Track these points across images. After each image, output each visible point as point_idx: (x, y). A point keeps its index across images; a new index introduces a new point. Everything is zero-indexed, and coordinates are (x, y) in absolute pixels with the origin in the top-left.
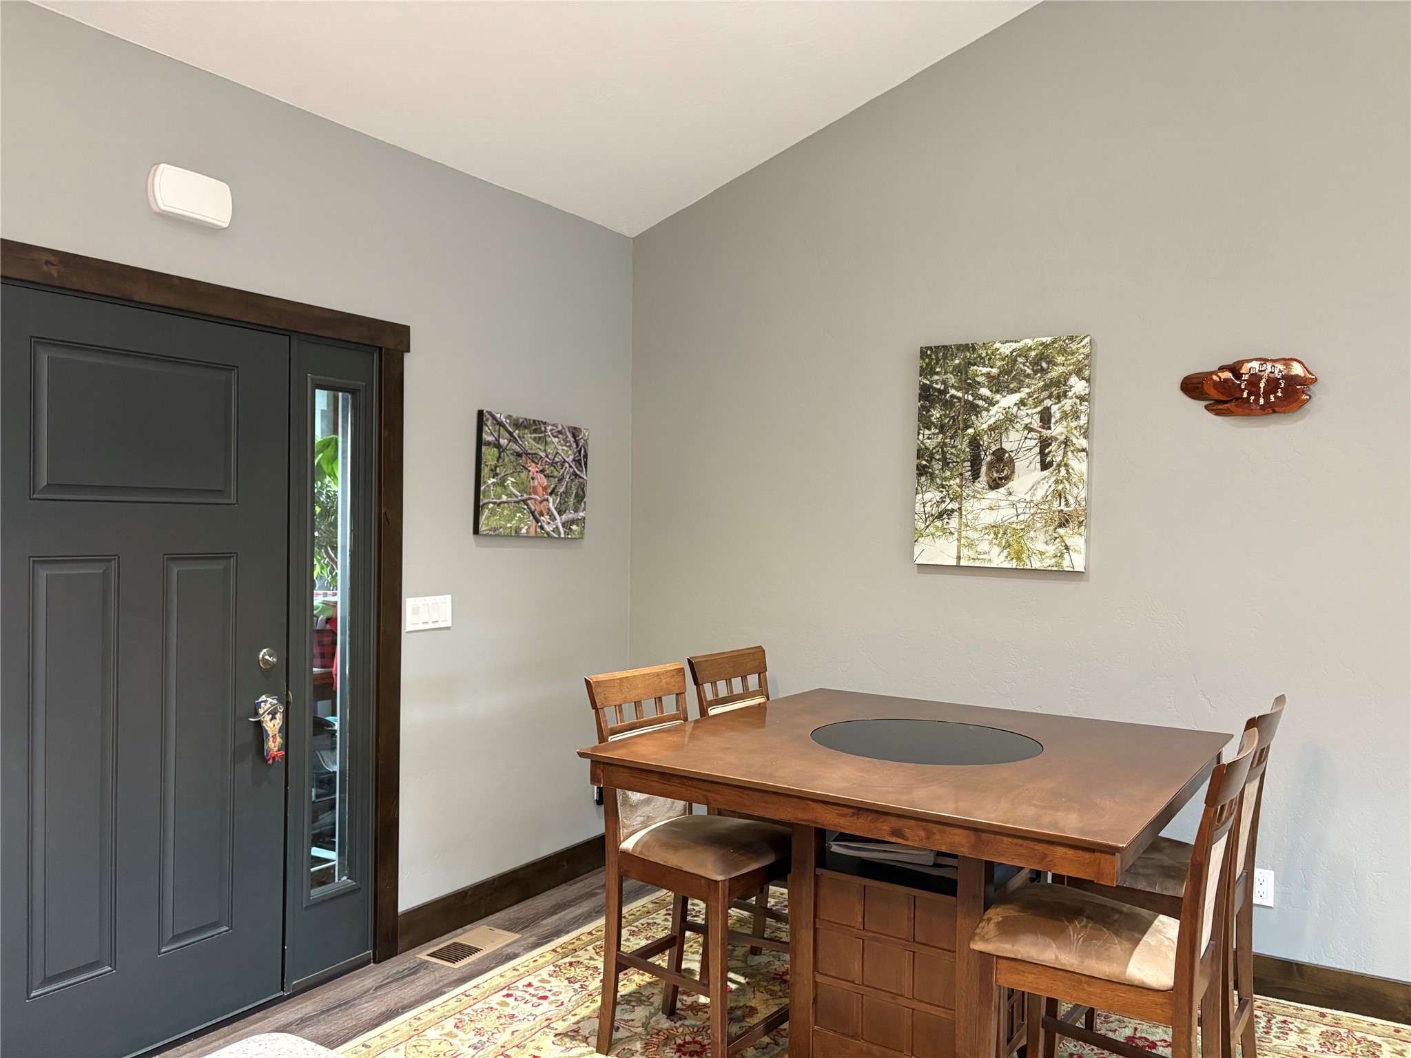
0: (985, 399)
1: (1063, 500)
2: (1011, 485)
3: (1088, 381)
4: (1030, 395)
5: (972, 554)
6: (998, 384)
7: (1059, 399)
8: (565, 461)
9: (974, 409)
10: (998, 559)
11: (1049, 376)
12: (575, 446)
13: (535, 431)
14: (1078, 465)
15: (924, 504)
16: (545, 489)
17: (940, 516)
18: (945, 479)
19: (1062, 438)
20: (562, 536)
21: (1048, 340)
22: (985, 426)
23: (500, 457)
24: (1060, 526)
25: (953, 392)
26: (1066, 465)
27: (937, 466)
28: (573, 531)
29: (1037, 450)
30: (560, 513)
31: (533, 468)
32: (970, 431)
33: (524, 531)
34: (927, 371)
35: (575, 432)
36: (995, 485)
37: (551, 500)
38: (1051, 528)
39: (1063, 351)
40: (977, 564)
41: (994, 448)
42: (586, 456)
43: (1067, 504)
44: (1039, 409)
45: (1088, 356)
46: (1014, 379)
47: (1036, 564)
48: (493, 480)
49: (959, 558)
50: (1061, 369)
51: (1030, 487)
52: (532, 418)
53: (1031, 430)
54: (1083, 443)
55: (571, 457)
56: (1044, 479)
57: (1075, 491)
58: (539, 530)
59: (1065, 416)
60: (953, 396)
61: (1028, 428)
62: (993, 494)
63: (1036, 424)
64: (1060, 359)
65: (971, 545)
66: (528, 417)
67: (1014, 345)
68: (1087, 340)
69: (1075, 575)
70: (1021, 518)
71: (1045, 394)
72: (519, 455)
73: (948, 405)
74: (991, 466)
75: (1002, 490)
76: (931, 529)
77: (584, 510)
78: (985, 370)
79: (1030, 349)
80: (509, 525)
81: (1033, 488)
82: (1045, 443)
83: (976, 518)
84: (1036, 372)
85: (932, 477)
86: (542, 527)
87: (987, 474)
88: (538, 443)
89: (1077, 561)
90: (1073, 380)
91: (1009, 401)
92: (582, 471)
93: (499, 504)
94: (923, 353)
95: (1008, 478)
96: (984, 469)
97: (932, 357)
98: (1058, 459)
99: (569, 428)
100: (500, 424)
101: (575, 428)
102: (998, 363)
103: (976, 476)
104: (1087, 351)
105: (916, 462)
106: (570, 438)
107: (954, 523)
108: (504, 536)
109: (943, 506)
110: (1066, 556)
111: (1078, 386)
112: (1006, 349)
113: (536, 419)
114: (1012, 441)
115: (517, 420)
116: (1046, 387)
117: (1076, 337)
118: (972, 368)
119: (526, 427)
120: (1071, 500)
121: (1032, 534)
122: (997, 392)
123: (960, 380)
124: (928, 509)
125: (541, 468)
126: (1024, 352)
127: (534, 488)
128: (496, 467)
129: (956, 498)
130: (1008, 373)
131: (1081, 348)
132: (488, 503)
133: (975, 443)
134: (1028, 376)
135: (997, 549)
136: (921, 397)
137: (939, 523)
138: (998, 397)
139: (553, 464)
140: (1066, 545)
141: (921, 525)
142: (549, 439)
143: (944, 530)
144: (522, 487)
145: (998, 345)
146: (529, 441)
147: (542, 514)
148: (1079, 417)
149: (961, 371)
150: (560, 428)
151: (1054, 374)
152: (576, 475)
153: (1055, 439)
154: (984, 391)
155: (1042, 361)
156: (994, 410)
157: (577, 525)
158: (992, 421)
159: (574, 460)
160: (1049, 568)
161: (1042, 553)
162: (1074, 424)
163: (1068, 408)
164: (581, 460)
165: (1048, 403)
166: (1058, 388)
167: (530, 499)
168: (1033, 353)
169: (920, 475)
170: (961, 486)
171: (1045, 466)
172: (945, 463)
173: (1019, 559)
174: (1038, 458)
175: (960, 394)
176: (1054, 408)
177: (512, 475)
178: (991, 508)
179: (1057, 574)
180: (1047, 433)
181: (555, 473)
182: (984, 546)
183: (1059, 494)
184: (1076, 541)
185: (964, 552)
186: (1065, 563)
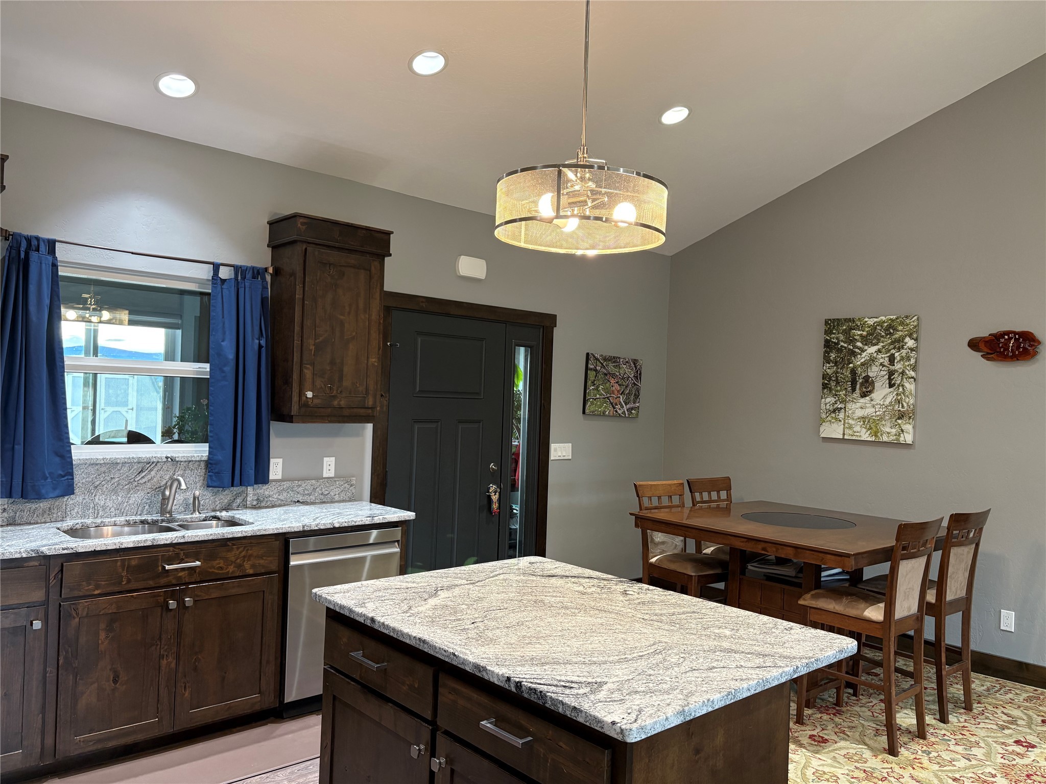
0: (859, 348)
1: (900, 404)
2: (873, 395)
3: (916, 340)
4: (883, 347)
5: (851, 432)
6: (867, 341)
7: (899, 349)
8: (629, 377)
9: (853, 354)
10: (865, 436)
11: (894, 337)
12: (635, 369)
13: (614, 362)
14: (910, 386)
15: (826, 404)
16: (618, 391)
17: (834, 411)
18: (837, 391)
19: (900, 371)
20: (627, 416)
21: (894, 317)
22: (859, 363)
23: (596, 375)
24: (899, 418)
25: (842, 344)
26: (903, 386)
27: (833, 384)
28: (632, 414)
29: (887, 377)
30: (626, 404)
31: (612, 381)
32: (851, 365)
33: (607, 413)
34: (828, 332)
35: (635, 362)
36: (864, 395)
37: (621, 397)
38: (894, 419)
39: (902, 324)
40: (854, 438)
41: (864, 375)
42: (640, 374)
43: (903, 407)
44: (888, 355)
45: (915, 327)
46: (875, 338)
47: (885, 438)
48: (592, 387)
49: (844, 434)
50: (900, 333)
51: (882, 397)
52: (613, 356)
53: (884, 366)
54: (912, 374)
55: (633, 375)
56: (890, 393)
57: (907, 400)
58: (615, 412)
59: (902, 359)
60: (842, 346)
61: (882, 365)
62: (862, 400)
63: (886, 362)
64: (900, 328)
65: (850, 428)
66: (611, 355)
67: (875, 320)
68: (916, 317)
69: (907, 446)
70: (878, 413)
71: (892, 346)
72: (606, 374)
73: (840, 350)
74: (862, 384)
75: (867, 398)
76: (829, 418)
77: (639, 402)
78: (859, 333)
79: (884, 322)
80: (600, 410)
81: (885, 397)
82: (891, 373)
83: (853, 413)
84: (887, 335)
85: (831, 389)
86: (616, 411)
87: (860, 389)
88: (615, 368)
89: (908, 438)
90: (907, 339)
91: (872, 350)
92: (638, 382)
93: (595, 399)
94: (826, 322)
95: (871, 392)
96: (858, 386)
97: (831, 325)
98: (898, 382)
99: (632, 360)
100: (597, 359)
101: (635, 360)
102: (867, 329)
103: (854, 390)
104: (915, 323)
105: (822, 381)
106: (632, 364)
107: (841, 415)
108: (597, 415)
109: (836, 406)
110: (902, 435)
111: (910, 343)
112: (871, 322)
113: (615, 356)
114: (873, 371)
115: (606, 356)
116: (892, 343)
117: (909, 316)
118: (853, 331)
119: (609, 360)
120: (905, 405)
121: (883, 422)
122: (866, 344)
123: (846, 338)
124: (828, 407)
125: (617, 381)
126: (881, 324)
127: (613, 391)
128: (594, 381)
129: (844, 401)
130: (872, 334)
131: (913, 322)
132: (590, 399)
133: (853, 372)
134: (882, 337)
135: (864, 430)
136: (825, 346)
137: (833, 415)
138: (866, 347)
139: (623, 378)
140: (902, 429)
141: (824, 416)
142: (621, 366)
143: (836, 419)
144: (607, 390)
145: (866, 319)
146: (611, 367)
147: (616, 405)
148: (910, 360)
149: (847, 333)
150: (627, 360)
151: (897, 336)
152: (635, 384)
153: (896, 371)
154: (859, 344)
155: (890, 328)
156: (864, 354)
157: (635, 411)
158: (863, 360)
160: (893, 441)
161: (888, 433)
162: (907, 363)
163: (904, 354)
164: (638, 376)
165: (893, 351)
166: (899, 344)
167: (611, 397)
168: (886, 324)
169: (824, 389)
170: (846, 395)
171: (891, 386)
172: (838, 383)
173: (876, 436)
174: (888, 381)
175: (846, 345)
176: (897, 354)
177: (602, 385)
178: (861, 408)
179: (897, 445)
180: (892, 368)
181: (624, 383)
182: (857, 428)
183: (899, 402)
184: (908, 427)
185: (847, 431)
186: (902, 439)
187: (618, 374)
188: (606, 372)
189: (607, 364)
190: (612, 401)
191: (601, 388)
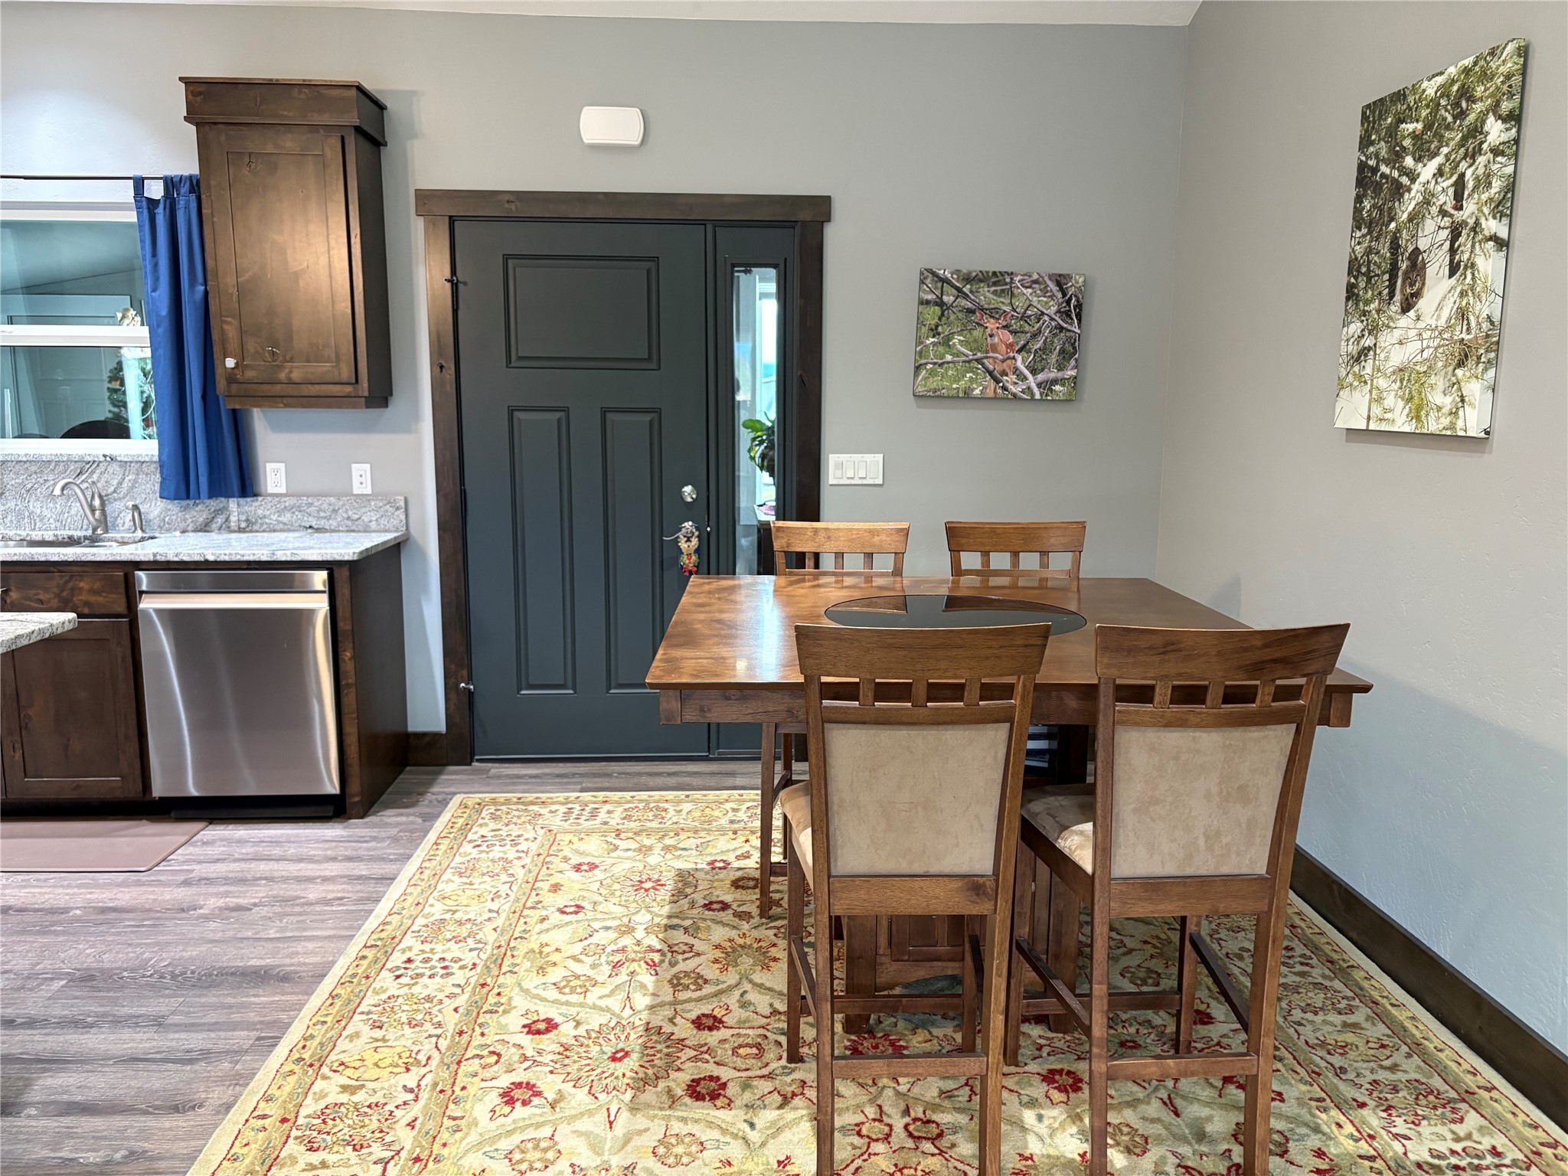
0: (1409, 173)
1: (1465, 322)
3: (1515, 118)
4: (1448, 157)
5: (1379, 412)
6: (1421, 147)
7: (1476, 156)
8: (1043, 313)
9: (1398, 191)
10: (1401, 419)
11: (1467, 122)
12: (1060, 295)
13: (995, 284)
14: (1484, 264)
15: (1347, 340)
16: (1010, 346)
17: (1359, 358)
18: (1367, 302)
19: (1471, 222)
20: (1038, 396)
21: (1468, 62)
22: (1405, 216)
23: (942, 315)
24: (1461, 364)
25: (1383, 168)
26: (1473, 265)
27: (1363, 284)
28: (1055, 393)
29: (1448, 245)
31: (991, 324)
32: (1393, 226)
33: (977, 392)
34: (1365, 143)
35: (1060, 281)
38: (1451, 369)
39: (1483, 76)
40: (1384, 427)
42: (1079, 305)
43: (1469, 329)
44: (1454, 178)
46: (1436, 134)
47: (1433, 424)
48: (932, 340)
49: (1368, 418)
50: (1479, 107)
51: (1434, 309)
52: (991, 270)
53: (1445, 214)
54: (1493, 226)
55: (1054, 309)
56: (1450, 291)
57: (1478, 307)
59: (1477, 184)
60: (1383, 176)
61: (1443, 211)
62: (1404, 321)
63: (1450, 203)
64: (1479, 90)
65: (1379, 400)
66: (984, 269)
67: (1440, 80)
68: (1515, 49)
70: (1426, 354)
71: (1462, 152)
73: (1377, 189)
76: (1350, 378)
77: (1076, 367)
78: (1412, 127)
79: (1453, 82)
80: (954, 386)
81: (1440, 306)
82: (1455, 234)
83: (1387, 359)
84: (1456, 118)
85: (1358, 300)
88: (1000, 296)
89: (1472, 422)
90: (1490, 122)
91: (1429, 171)
92: (1071, 324)
93: (941, 365)
94: (1366, 114)
97: (1372, 118)
98: (1466, 256)
99: (1051, 276)
100: (944, 281)
101: (1060, 275)
102: (1424, 113)
103: (1392, 295)
105: (1345, 280)
106: (1052, 286)
107: (1369, 369)
108: (948, 397)
109: (1362, 343)
110: (1461, 413)
111: (1496, 131)
112: (1430, 88)
113: (997, 270)
114: (1429, 234)
115: (969, 273)
116: (1463, 141)
117: (1498, 47)
118: (1403, 126)
119: (981, 281)
120: (1473, 322)
121: (1433, 379)
122: (1420, 159)
123: (1390, 150)
124: (1351, 348)
126: (1447, 87)
127: (993, 345)
128: (937, 327)
129: (1375, 329)
130: (1431, 126)
132: (926, 364)
133: (1395, 246)
134: (1448, 127)
135: (1401, 404)
136: (1358, 183)
137: (1357, 368)
138: (1420, 167)
139: (1024, 317)
140: (1462, 396)
141: (1343, 373)
142: (1016, 291)
143: (1361, 378)
144: (974, 345)
145: (1424, 84)
146: (986, 295)
147: (1004, 373)
148: (1491, 184)
149: (1392, 134)
150: (1035, 276)
151: (1472, 117)
152: (1061, 329)
153: (1464, 223)
154: (1409, 161)
155: (1463, 97)
156: (1416, 187)
157: (1063, 385)
158: (1411, 207)
159: (1058, 311)
160: (1444, 433)
161: (1439, 409)
162: (1485, 196)
163: (1481, 171)
164: (1074, 308)
165: (1463, 166)
166: (1473, 139)
167: (986, 358)
168: (1455, 88)
169: (1348, 299)
170: (1379, 311)
171: (1452, 270)
172: (1369, 279)
173: (1418, 418)
174: (1448, 258)
175: (1388, 171)
176: (1469, 173)
177: (960, 333)
178: (1401, 343)
179: (1452, 441)
180: (1459, 216)
181: (1027, 328)
182: (1390, 401)
183: (1462, 314)
184: (1474, 389)
185: (1374, 406)
186: (1460, 424)
187: (1008, 309)
188: (970, 305)
189: (974, 289)
190: (991, 367)
191: (956, 340)
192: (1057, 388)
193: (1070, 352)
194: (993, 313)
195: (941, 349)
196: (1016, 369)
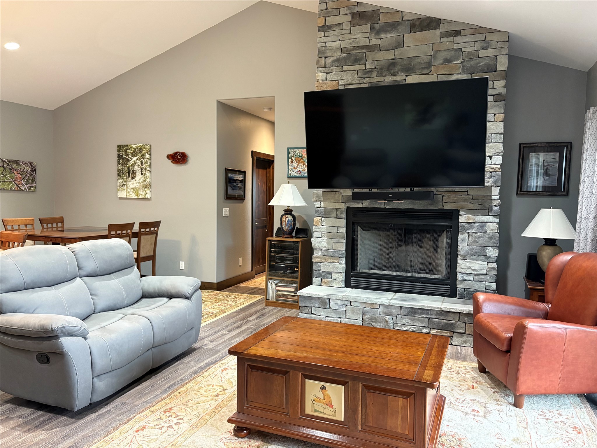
0: (130, 158)
2: (136, 178)
3: (150, 155)
4: (139, 157)
5: (129, 195)
6: (133, 155)
7: (144, 158)
8: (27, 171)
9: (128, 160)
10: (134, 196)
11: (142, 153)
12: (31, 167)
13: (16, 163)
14: (148, 174)
15: (119, 183)
16: (20, 178)
17: (122, 186)
18: (123, 177)
19: (145, 168)
20: (27, 190)
21: (141, 145)
22: (130, 165)
23: (4, 170)
24: (145, 188)
25: (124, 156)
26: (146, 174)
27: (122, 174)
28: (32, 190)
29: (140, 170)
30: (26, 184)
31: (16, 173)
32: (128, 165)
33: (13, 189)
34: (119, 151)
35: (31, 163)
36: (133, 178)
37: (23, 181)
38: (143, 189)
39: (145, 148)
40: (130, 197)
41: (132, 170)
42: (35, 169)
43: (146, 183)
44: (140, 161)
45: (149, 149)
46: (136, 153)
47: (141, 197)
48: (2, 176)
49: (126, 196)
50: (144, 152)
53: (139, 166)
54: (148, 169)
55: (30, 170)
56: (142, 177)
57: (147, 180)
58: (19, 189)
59: (145, 163)
60: (124, 157)
61: (138, 165)
62: (132, 181)
63: (140, 164)
64: (144, 149)
65: (128, 193)
66: (14, 159)
68: (149, 145)
69: (148, 199)
70: (138, 186)
71: (141, 157)
73: (123, 159)
74: (132, 174)
75: (134, 180)
76: (121, 189)
77: (35, 184)
78: (130, 151)
79: (138, 147)
80: (8, 187)
81: (140, 179)
82: (142, 169)
83: (129, 186)
84: (140, 152)
85: (121, 176)
86: (20, 188)
87: (131, 176)
88: (17, 166)
89: (148, 196)
90: (146, 154)
91: (135, 159)
92: (34, 173)
93: (4, 182)
94: (118, 146)
95: (135, 177)
96: (130, 175)
97: (120, 147)
98: (144, 173)
99: (29, 162)
100: (4, 161)
102: (133, 150)
103: (129, 176)
105: (117, 173)
106: (29, 164)
107: (125, 188)
108: (6, 190)
109: (123, 183)
110: (146, 195)
111: (147, 156)
112: (134, 146)
113: (16, 160)
114: (136, 168)
115: (10, 160)
116: (142, 156)
117: (147, 145)
118: (128, 150)
119: (13, 162)
120: (147, 182)
121: (140, 190)
122: (132, 156)
123: (125, 153)
124: (120, 184)
125: (19, 173)
126: (137, 147)
127: (16, 178)
128: (3, 172)
129: (126, 181)
130: (134, 152)
131: (148, 147)
133: (129, 168)
134: (138, 153)
135: (133, 194)
136: (118, 157)
137: (122, 187)
138: (133, 158)
139: (23, 171)
140: (146, 192)
141: (119, 188)
142: (21, 165)
143: (123, 189)
145: (132, 145)
146: (14, 166)
147: (19, 184)
148: (148, 163)
149: (125, 151)
150: (25, 162)
151: (143, 153)
152: (32, 174)
153: (143, 168)
154: (130, 156)
155: (141, 150)
156: (132, 161)
158: (132, 163)
159: (31, 170)
160: (143, 198)
161: (142, 194)
162: (147, 165)
163: (146, 161)
165: (142, 159)
166: (143, 156)
167: (15, 180)
168: (139, 148)
169: (118, 176)
170: (126, 179)
171: (142, 174)
172: (123, 173)
173: (138, 196)
174: (141, 172)
175: (125, 157)
176: (143, 161)
177: (8, 174)
178: (132, 184)
179: (145, 199)
180: (142, 167)
181: (24, 174)
182: (131, 193)
183: (145, 181)
184: (148, 192)
185: (127, 194)
186: (146, 197)
187: (19, 169)
188: (10, 168)
189: (11, 164)
190: (16, 183)
191: (8, 176)
192: (32, 188)
193: (34, 180)
194: (16, 170)
195: (4, 178)
196: (22, 184)
